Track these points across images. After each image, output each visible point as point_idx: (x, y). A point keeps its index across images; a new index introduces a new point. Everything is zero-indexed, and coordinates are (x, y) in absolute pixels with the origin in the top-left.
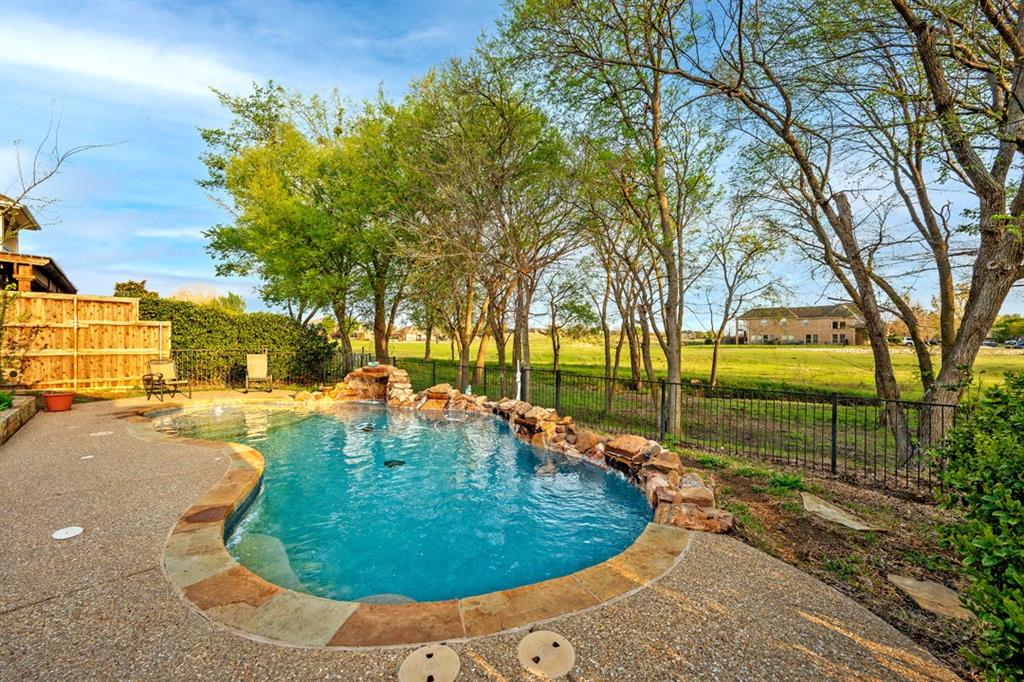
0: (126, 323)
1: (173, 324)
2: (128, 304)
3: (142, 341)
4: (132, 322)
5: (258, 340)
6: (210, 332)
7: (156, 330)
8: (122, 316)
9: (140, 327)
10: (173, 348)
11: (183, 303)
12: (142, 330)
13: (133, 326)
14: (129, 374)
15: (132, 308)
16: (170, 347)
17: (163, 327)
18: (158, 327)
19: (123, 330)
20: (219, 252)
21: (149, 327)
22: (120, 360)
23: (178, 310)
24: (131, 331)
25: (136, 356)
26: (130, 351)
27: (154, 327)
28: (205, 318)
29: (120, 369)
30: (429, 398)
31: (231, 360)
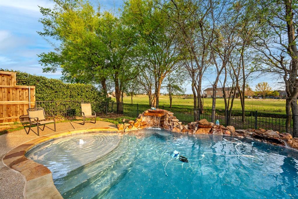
0: (8, 86)
1: (36, 88)
2: (9, 75)
3: (18, 97)
4: (12, 86)
5: (80, 96)
6: (56, 92)
7: (27, 91)
8: (5, 82)
9: (17, 89)
10: (36, 100)
11: (41, 77)
12: (18, 91)
13: (13, 88)
14: (11, 115)
15: (12, 78)
16: (35, 100)
17: (31, 89)
18: (28, 89)
19: (6, 90)
20: (44, 63)
21: (23, 89)
22: (5, 108)
23: (39, 81)
24: (11, 91)
25: (15, 105)
26: (11, 102)
27: (26, 89)
28: (54, 85)
29: (4, 112)
30: (199, 127)
31: (67, 106)
